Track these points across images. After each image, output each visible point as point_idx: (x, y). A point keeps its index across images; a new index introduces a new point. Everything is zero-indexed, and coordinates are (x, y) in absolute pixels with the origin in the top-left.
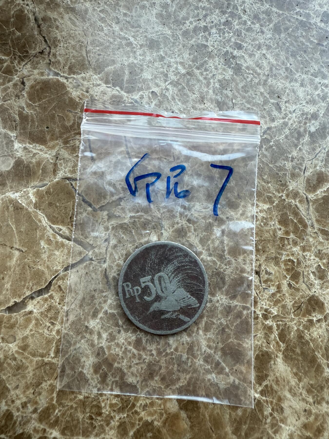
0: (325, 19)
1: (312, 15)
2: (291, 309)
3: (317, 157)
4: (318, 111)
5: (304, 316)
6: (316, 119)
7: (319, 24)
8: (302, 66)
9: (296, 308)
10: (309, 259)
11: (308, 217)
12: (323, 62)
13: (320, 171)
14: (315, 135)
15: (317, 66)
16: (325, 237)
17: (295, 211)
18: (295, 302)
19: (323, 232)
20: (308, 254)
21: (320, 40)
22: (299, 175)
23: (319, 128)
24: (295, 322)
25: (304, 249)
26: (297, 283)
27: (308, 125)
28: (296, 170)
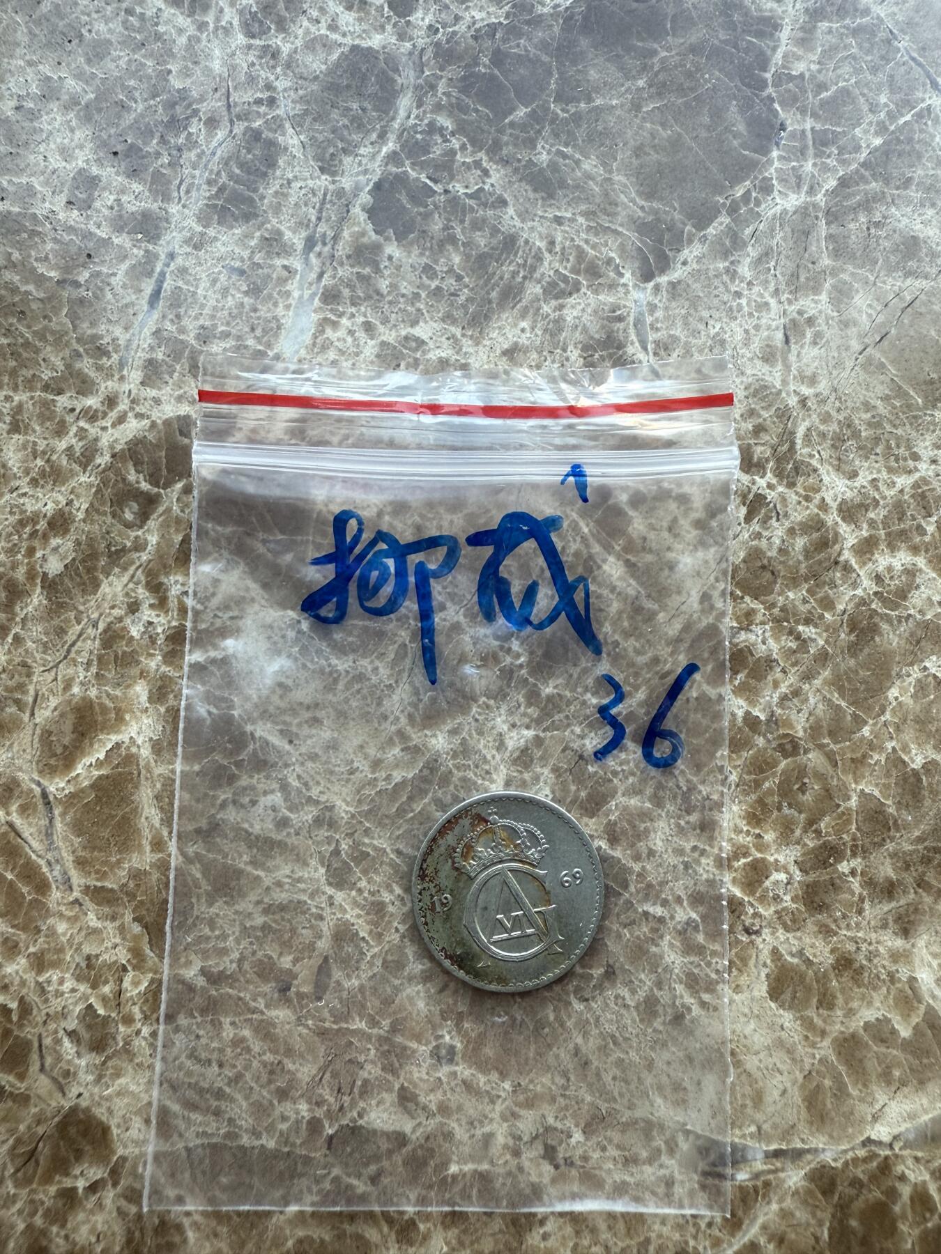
0: (83, 196)
1: (39, 188)
2: (5, 1164)
3: (72, 655)
4: (70, 503)
5: (47, 1179)
6: (66, 531)
7: (61, 216)
8: (14, 363)
9: (19, 1161)
10: (57, 991)
11: (49, 856)
12: (78, 340)
13: (84, 699)
14: (62, 584)
15: (61, 355)
16: (107, 910)
17: (9, 842)
18: (19, 1141)
19: (99, 895)
20: (55, 978)
21: (67, 269)
22: (15, 725)
23: (74, 559)
24: (18, 1205)
25: (40, 963)
26: (21, 1077)
27: (39, 554)
28: (8, 710)
